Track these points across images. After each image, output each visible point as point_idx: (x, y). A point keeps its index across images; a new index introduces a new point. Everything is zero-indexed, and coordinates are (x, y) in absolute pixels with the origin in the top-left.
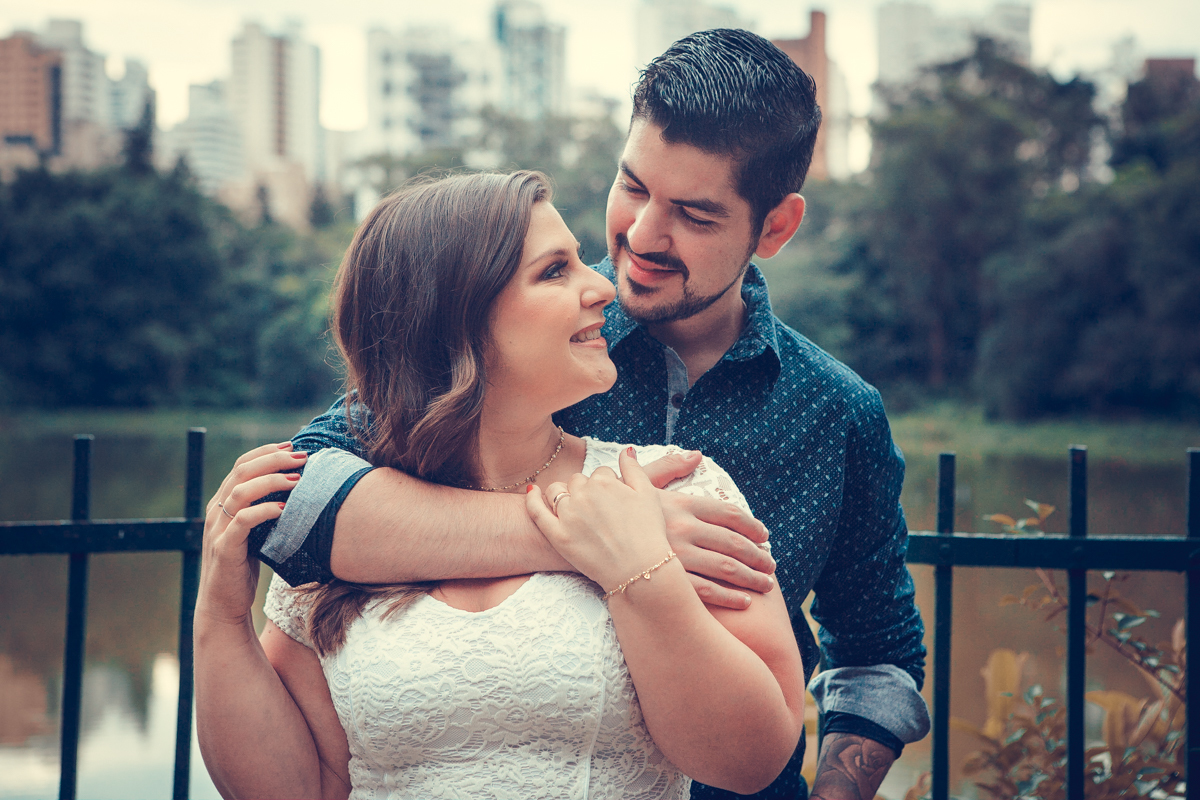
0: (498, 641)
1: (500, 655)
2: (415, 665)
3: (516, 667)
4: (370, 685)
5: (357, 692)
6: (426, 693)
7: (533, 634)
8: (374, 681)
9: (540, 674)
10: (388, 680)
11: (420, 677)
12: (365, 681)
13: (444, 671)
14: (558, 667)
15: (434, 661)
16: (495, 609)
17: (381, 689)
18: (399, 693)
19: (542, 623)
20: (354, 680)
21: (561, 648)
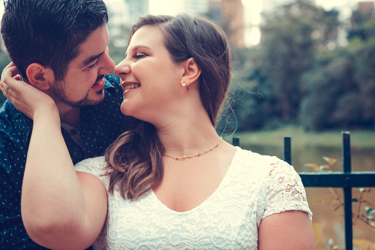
0: (188, 227)
1: (188, 234)
2: (148, 233)
3: (195, 240)
4: (126, 240)
5: (119, 242)
6: (151, 248)
7: (205, 226)
8: (128, 239)
9: (206, 245)
10: (134, 239)
11: (149, 239)
12: (124, 238)
13: (160, 238)
14: (215, 243)
15: (157, 233)
16: (189, 211)
17: (131, 243)
18: (138, 247)
19: (210, 221)
20: (119, 236)
21: (217, 234)
